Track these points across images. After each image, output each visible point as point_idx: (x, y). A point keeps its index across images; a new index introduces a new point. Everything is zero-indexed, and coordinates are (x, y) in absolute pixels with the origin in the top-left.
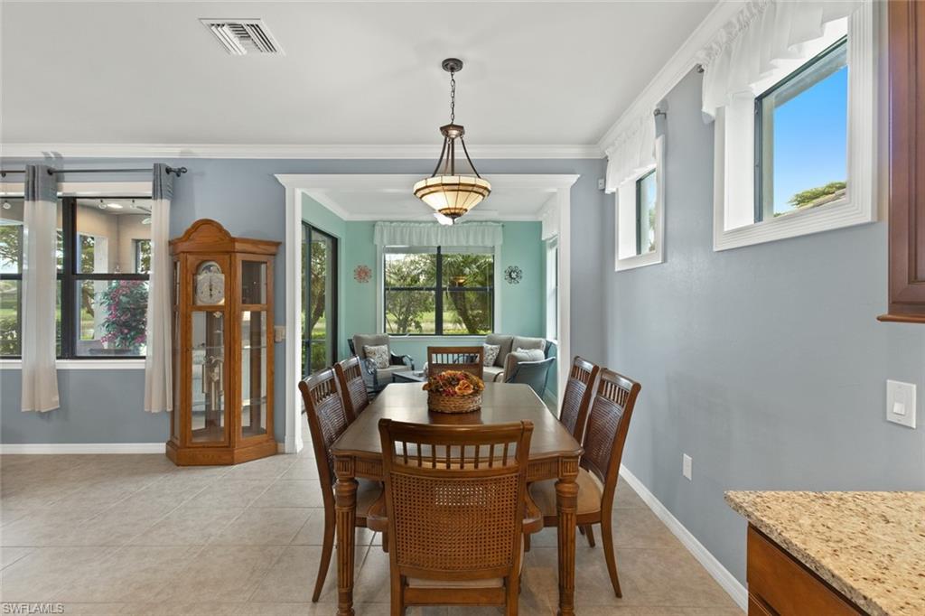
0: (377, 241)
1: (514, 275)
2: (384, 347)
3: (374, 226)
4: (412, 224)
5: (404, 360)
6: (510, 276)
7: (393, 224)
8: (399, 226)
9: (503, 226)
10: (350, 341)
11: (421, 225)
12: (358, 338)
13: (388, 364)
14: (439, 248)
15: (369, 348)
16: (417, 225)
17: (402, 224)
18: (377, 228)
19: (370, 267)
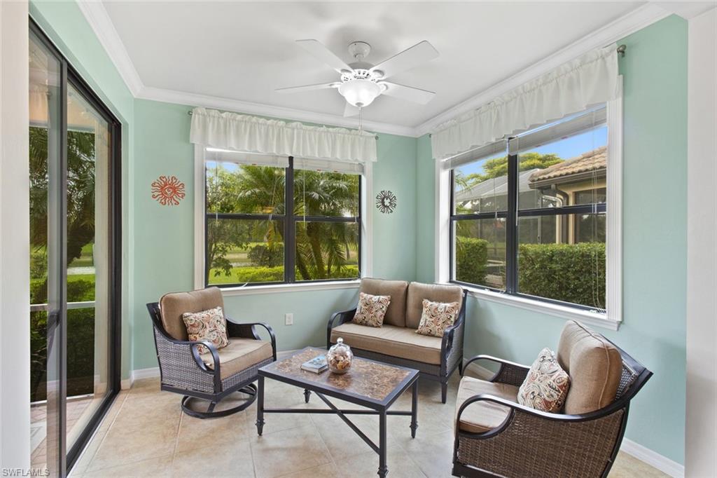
0: (195, 137)
1: (387, 202)
2: (217, 312)
3: (190, 113)
4: (254, 119)
5: (257, 331)
6: (383, 202)
7: (224, 115)
8: (234, 119)
9: (377, 138)
10: (153, 309)
11: (269, 122)
12: (170, 302)
13: (225, 340)
14: (291, 159)
15: (192, 317)
16: (261, 120)
17: (239, 117)
18: (196, 120)
19: (181, 179)
